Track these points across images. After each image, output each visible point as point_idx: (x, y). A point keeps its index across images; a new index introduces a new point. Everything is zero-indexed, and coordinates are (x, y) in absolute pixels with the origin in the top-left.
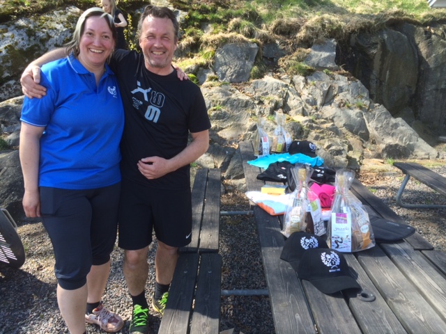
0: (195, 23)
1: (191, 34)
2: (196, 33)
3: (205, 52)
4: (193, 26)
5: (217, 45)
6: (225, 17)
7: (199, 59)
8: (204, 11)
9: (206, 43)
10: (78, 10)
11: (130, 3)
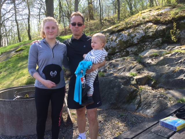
10: (152, 24)
11: (179, 18)
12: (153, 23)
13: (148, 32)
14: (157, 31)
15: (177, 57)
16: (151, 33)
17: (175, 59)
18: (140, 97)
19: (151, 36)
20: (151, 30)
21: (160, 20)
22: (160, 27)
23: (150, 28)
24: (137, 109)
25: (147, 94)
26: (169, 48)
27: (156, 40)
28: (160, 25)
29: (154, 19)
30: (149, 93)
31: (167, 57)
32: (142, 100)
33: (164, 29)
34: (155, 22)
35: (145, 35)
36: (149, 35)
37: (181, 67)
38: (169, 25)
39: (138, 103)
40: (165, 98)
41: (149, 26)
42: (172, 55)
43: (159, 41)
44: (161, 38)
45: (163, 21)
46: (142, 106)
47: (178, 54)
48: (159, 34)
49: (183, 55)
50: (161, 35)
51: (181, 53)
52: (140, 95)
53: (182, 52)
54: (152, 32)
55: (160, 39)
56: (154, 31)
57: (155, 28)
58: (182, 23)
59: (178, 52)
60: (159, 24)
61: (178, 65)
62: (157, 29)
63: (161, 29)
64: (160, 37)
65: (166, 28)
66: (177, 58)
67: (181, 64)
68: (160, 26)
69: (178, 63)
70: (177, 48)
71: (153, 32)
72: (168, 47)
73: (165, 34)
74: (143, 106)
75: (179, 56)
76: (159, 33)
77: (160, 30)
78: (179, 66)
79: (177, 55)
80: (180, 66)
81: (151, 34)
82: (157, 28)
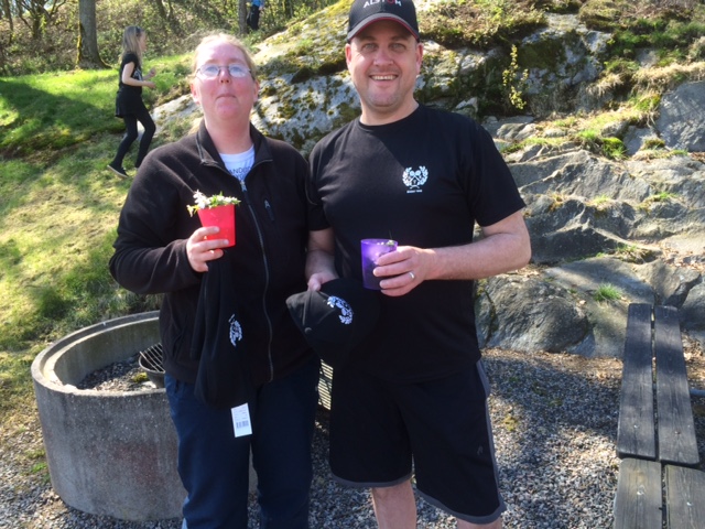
0: (625, 51)
1: (616, 70)
2: (626, 68)
3: (641, 98)
4: (621, 55)
5: (666, 86)
6: (683, 36)
7: (630, 111)
8: (643, 28)
9: (645, 83)
10: (436, 46)
11: (517, 27)
12: (439, 42)
13: (432, 75)
14: (460, 74)
15: (541, 160)
16: (444, 79)
17: (539, 168)
18: (489, 299)
19: (447, 91)
20: (440, 70)
21: (462, 34)
22: (467, 58)
23: (436, 61)
24: (488, 340)
25: (510, 289)
26: (506, 131)
27: (463, 104)
28: (464, 51)
29: (442, 30)
30: (513, 284)
31: (514, 162)
32: (497, 308)
33: (480, 64)
34: (446, 38)
35: (425, 87)
36: (439, 88)
37: (563, 191)
38: (491, 53)
39: (487, 319)
40: (560, 294)
41: (433, 55)
42: (526, 156)
43: (470, 106)
44: (473, 95)
45: (473, 38)
46: (501, 327)
47: (543, 152)
48: (468, 84)
49: (559, 154)
50: (474, 85)
51: (550, 147)
52: (487, 294)
53: (553, 144)
54: (446, 75)
55: (473, 101)
56: (453, 71)
57: (454, 62)
58: (528, 45)
59: (540, 146)
60: (462, 46)
61: (551, 186)
62: (460, 65)
63: (473, 65)
64: (469, 93)
65: (487, 61)
66: (544, 163)
67: (559, 183)
68: (465, 55)
69: (550, 180)
70: (532, 132)
71: (451, 76)
72: (503, 127)
73: (483, 80)
74: (505, 327)
75: (548, 159)
76: (466, 80)
77: (470, 67)
78: (553, 189)
79: (539, 154)
80: (559, 190)
81: (444, 83)
82: (458, 62)
